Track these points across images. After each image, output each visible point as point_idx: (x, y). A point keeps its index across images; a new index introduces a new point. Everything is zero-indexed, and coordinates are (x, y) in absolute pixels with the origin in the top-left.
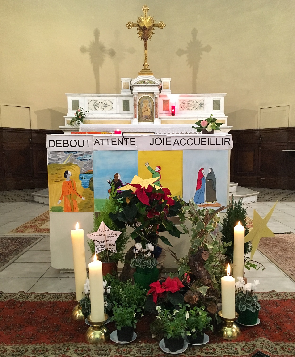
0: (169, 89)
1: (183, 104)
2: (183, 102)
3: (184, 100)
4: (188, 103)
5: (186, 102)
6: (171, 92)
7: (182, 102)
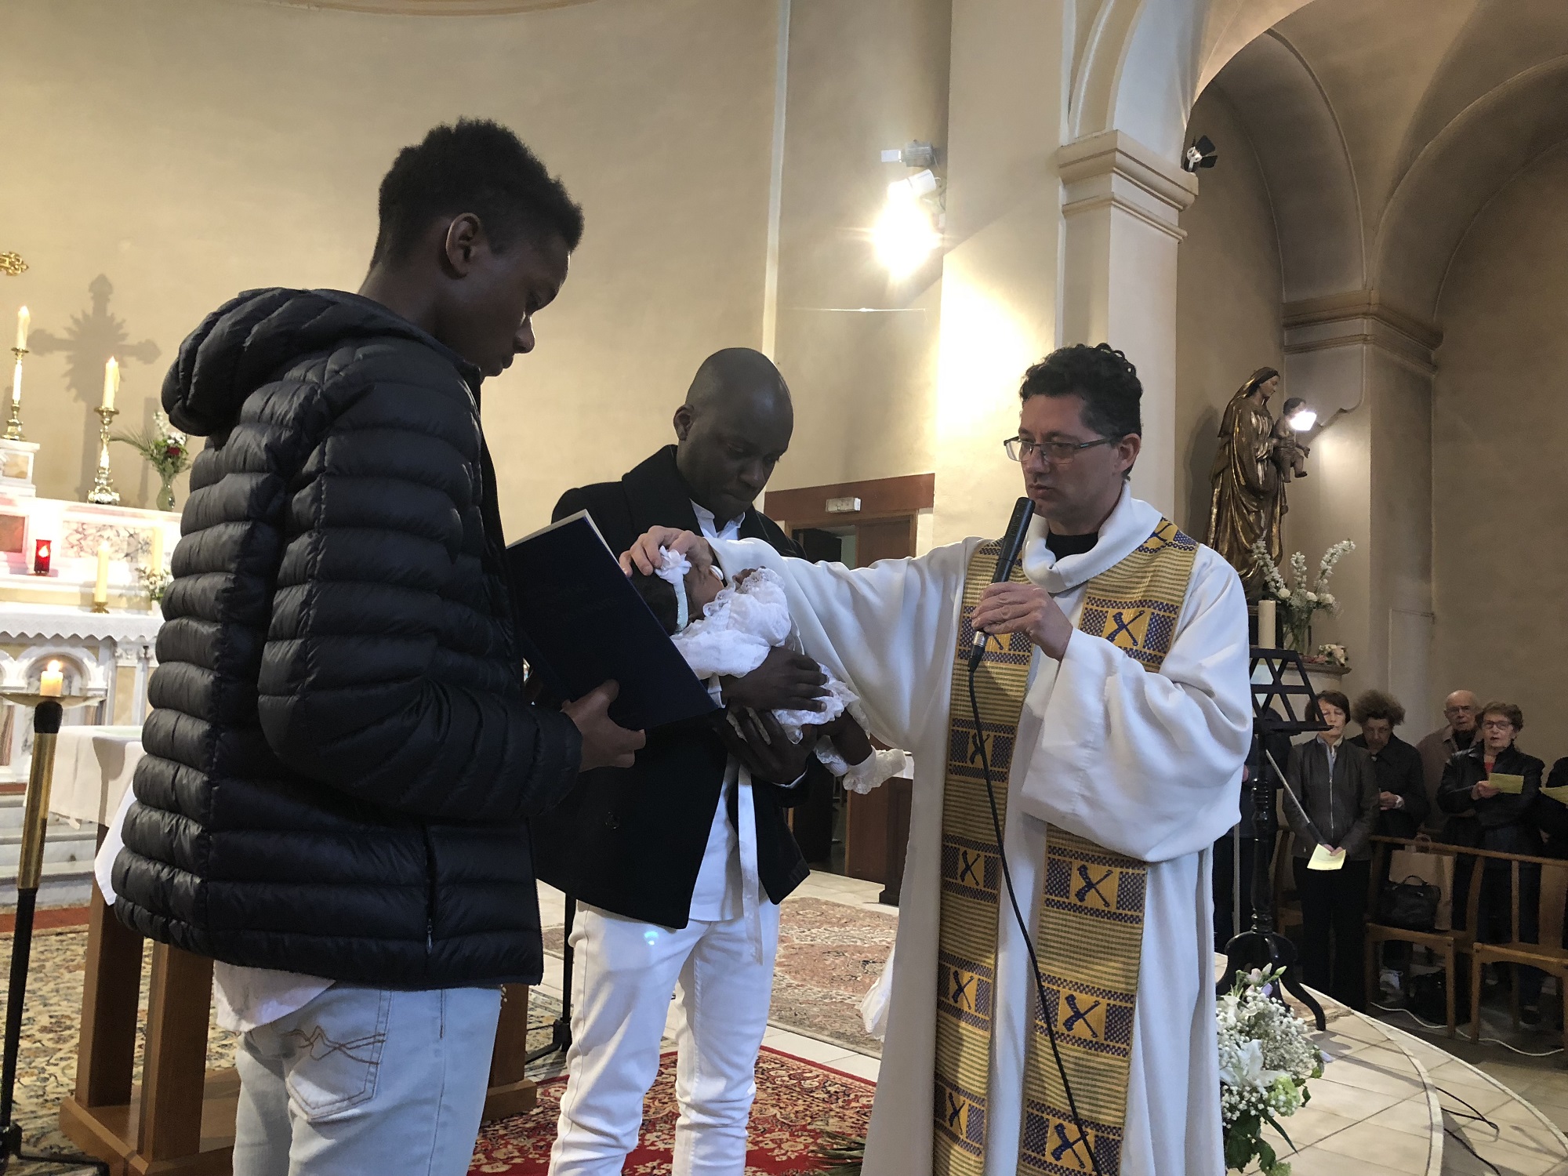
0: (25, 478)
1: (79, 536)
2: (80, 530)
3: (83, 524)
4: (99, 534)
5: (91, 531)
6: (33, 492)
7: (75, 528)
